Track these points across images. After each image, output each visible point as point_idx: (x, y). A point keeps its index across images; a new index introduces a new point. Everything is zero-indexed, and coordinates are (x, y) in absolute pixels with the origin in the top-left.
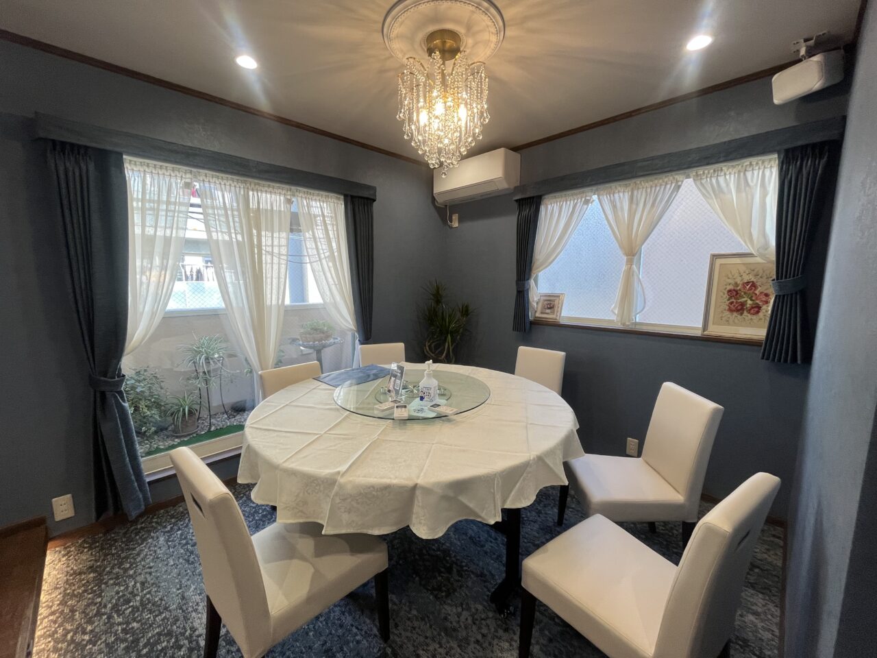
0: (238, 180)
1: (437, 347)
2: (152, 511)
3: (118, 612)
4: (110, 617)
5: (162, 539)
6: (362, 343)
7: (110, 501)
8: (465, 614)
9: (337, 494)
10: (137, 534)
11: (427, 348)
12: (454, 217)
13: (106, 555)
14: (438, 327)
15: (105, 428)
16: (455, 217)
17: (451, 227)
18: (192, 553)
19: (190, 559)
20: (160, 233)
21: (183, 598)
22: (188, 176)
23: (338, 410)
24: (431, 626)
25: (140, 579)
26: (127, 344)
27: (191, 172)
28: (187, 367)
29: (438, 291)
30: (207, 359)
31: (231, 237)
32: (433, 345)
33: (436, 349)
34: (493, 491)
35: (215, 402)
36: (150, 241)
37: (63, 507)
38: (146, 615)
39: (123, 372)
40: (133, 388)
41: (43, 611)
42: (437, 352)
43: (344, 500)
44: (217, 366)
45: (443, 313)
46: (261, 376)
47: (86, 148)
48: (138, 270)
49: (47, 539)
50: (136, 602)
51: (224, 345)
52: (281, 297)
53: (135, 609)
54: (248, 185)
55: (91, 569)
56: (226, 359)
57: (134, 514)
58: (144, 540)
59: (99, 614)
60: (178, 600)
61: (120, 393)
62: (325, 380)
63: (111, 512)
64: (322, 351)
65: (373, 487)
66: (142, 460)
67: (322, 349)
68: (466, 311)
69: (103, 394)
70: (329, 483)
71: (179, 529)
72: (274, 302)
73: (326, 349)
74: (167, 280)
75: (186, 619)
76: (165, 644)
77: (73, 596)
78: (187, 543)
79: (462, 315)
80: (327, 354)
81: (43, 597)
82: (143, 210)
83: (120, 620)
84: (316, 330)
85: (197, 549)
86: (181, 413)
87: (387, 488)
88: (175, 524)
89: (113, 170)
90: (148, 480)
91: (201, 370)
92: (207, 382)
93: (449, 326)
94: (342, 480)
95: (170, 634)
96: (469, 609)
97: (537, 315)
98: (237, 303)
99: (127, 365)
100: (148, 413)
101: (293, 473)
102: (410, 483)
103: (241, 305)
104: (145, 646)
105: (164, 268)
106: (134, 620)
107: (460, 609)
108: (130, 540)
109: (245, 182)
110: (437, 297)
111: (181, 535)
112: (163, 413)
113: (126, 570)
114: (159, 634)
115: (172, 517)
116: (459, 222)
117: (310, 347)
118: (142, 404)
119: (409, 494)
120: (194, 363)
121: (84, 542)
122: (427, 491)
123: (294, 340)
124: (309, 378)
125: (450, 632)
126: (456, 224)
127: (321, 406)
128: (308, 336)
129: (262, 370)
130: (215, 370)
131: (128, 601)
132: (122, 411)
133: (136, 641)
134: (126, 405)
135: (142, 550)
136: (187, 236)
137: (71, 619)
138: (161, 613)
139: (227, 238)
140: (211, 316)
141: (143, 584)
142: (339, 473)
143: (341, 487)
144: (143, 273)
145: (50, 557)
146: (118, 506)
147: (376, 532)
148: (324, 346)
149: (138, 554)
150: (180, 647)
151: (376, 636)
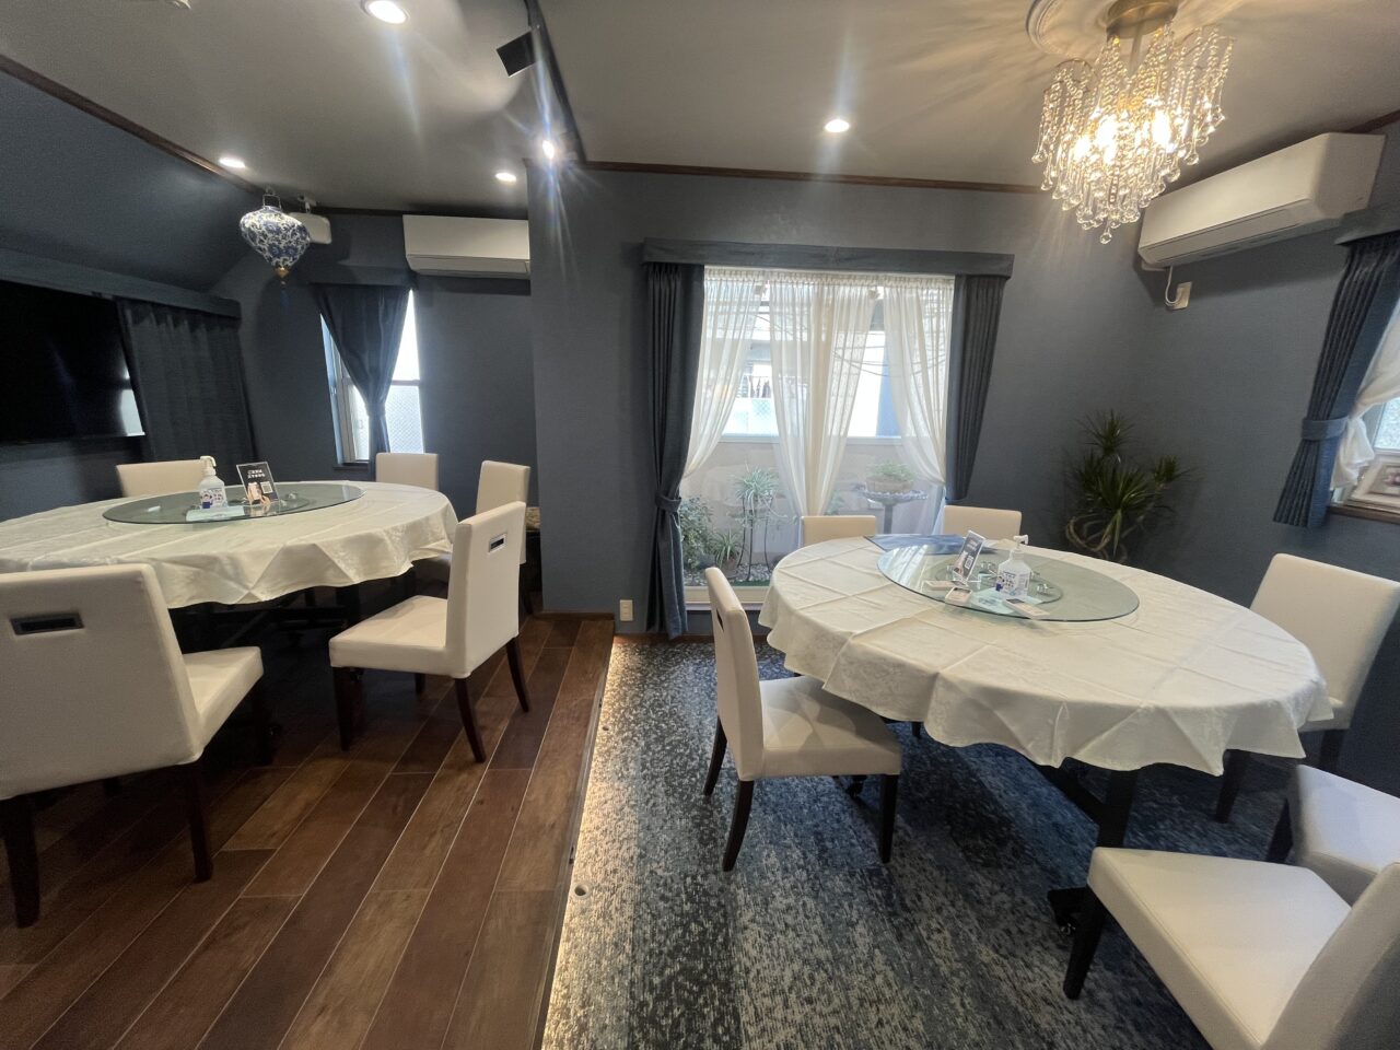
0: (813, 275)
1: (1092, 530)
2: (685, 640)
3: (653, 710)
4: (648, 711)
5: (691, 668)
6: (949, 503)
7: (658, 618)
8: (1003, 897)
9: (844, 654)
10: (673, 656)
11: (1071, 527)
12: (1180, 290)
13: (650, 664)
14: (1100, 494)
15: (662, 545)
16: (1184, 290)
17: (1170, 309)
18: (713, 690)
19: (710, 693)
20: (729, 336)
21: (700, 723)
22: (761, 278)
23: (878, 577)
24: (947, 881)
25: (671, 693)
26: (687, 465)
27: (764, 273)
28: (734, 502)
29: (1113, 431)
30: (756, 495)
31: (795, 337)
32: (1086, 526)
33: (1089, 534)
34: (1050, 721)
35: (758, 548)
36: (718, 345)
37: (626, 610)
38: (672, 723)
39: (680, 495)
40: (686, 516)
41: (608, 687)
42: (1090, 538)
43: (851, 663)
44: (764, 506)
45: (1114, 471)
46: (803, 522)
47: (676, 265)
48: (705, 383)
49: (614, 634)
50: (666, 709)
51: (775, 482)
52: (844, 426)
53: (665, 715)
54: (824, 279)
55: (639, 670)
56: (776, 500)
57: (674, 635)
58: (678, 663)
59: (640, 705)
60: (696, 723)
61: (676, 514)
62: (879, 542)
63: (657, 627)
64: (894, 508)
65: (885, 659)
66: (685, 588)
67: (894, 505)
68: (1168, 472)
69: (664, 512)
70: (838, 641)
71: (706, 666)
72: (834, 433)
73: (899, 505)
74: (728, 396)
75: (700, 741)
76: (682, 751)
77: (626, 684)
78: (710, 680)
79: (1158, 479)
80: (900, 511)
81: (609, 677)
82: (716, 314)
83: (654, 717)
84: (890, 476)
85: (717, 688)
86: (723, 552)
87: (900, 666)
88: (704, 659)
89: (695, 283)
90: (688, 608)
91: (748, 508)
92: (752, 522)
93: (1123, 494)
94: (851, 641)
95: (686, 745)
96: (1012, 893)
97: (1359, 495)
98: (792, 431)
99: (685, 488)
100: (695, 544)
101: (807, 622)
102: (932, 670)
103: (796, 433)
104: (669, 744)
105: (726, 381)
106: (664, 721)
107: (997, 888)
108: (667, 659)
109: (820, 276)
110: (1110, 440)
111: (707, 671)
112: (708, 548)
113: (662, 682)
114: (679, 741)
115: (702, 652)
116: (1192, 298)
117: (879, 500)
118: (692, 534)
119: (928, 683)
120: (743, 498)
121: (637, 647)
122: (950, 686)
123: (858, 487)
124: (860, 535)
125: (974, 902)
126: (1182, 302)
127: (861, 569)
128: (877, 483)
129: (809, 514)
130: (763, 511)
131: (660, 706)
132: (675, 530)
133: (663, 737)
134: (679, 527)
135: (674, 671)
136: (754, 338)
137: (624, 699)
138: (682, 727)
139: (790, 338)
140: (764, 444)
141: (673, 698)
142: (851, 633)
143: (850, 647)
144: (708, 387)
145: (614, 649)
146: (662, 625)
147: (881, 712)
148: (897, 501)
149: (672, 673)
150: (693, 759)
151: (874, 850)
